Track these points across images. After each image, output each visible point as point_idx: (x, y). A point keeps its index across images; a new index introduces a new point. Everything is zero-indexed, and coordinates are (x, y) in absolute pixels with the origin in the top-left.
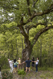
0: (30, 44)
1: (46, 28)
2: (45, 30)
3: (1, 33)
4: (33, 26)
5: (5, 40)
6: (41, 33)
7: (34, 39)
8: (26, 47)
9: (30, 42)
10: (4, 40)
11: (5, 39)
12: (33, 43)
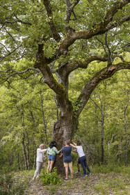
0: (70, 109)
1: (109, 69)
2: (108, 74)
3: (2, 84)
4: (77, 65)
5: (15, 101)
6: (99, 81)
7: (81, 96)
8: (62, 118)
9: (70, 103)
10: (11, 101)
11: (13, 98)
12: (80, 107)
